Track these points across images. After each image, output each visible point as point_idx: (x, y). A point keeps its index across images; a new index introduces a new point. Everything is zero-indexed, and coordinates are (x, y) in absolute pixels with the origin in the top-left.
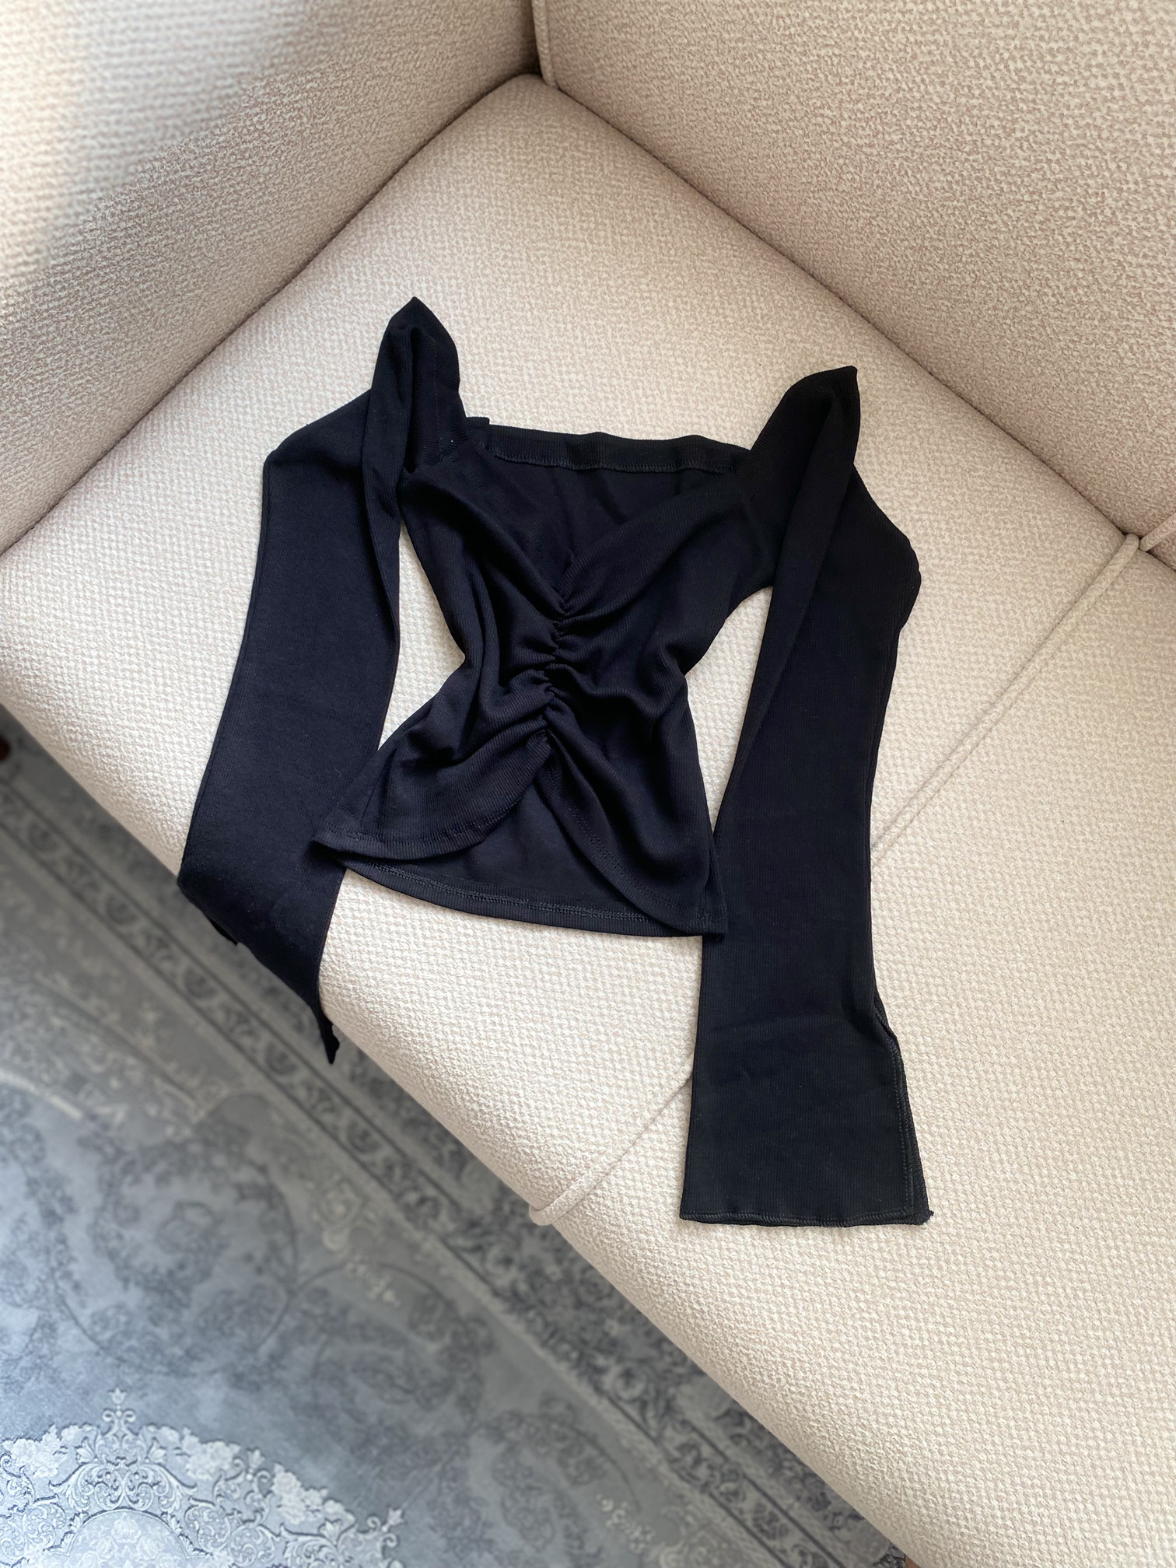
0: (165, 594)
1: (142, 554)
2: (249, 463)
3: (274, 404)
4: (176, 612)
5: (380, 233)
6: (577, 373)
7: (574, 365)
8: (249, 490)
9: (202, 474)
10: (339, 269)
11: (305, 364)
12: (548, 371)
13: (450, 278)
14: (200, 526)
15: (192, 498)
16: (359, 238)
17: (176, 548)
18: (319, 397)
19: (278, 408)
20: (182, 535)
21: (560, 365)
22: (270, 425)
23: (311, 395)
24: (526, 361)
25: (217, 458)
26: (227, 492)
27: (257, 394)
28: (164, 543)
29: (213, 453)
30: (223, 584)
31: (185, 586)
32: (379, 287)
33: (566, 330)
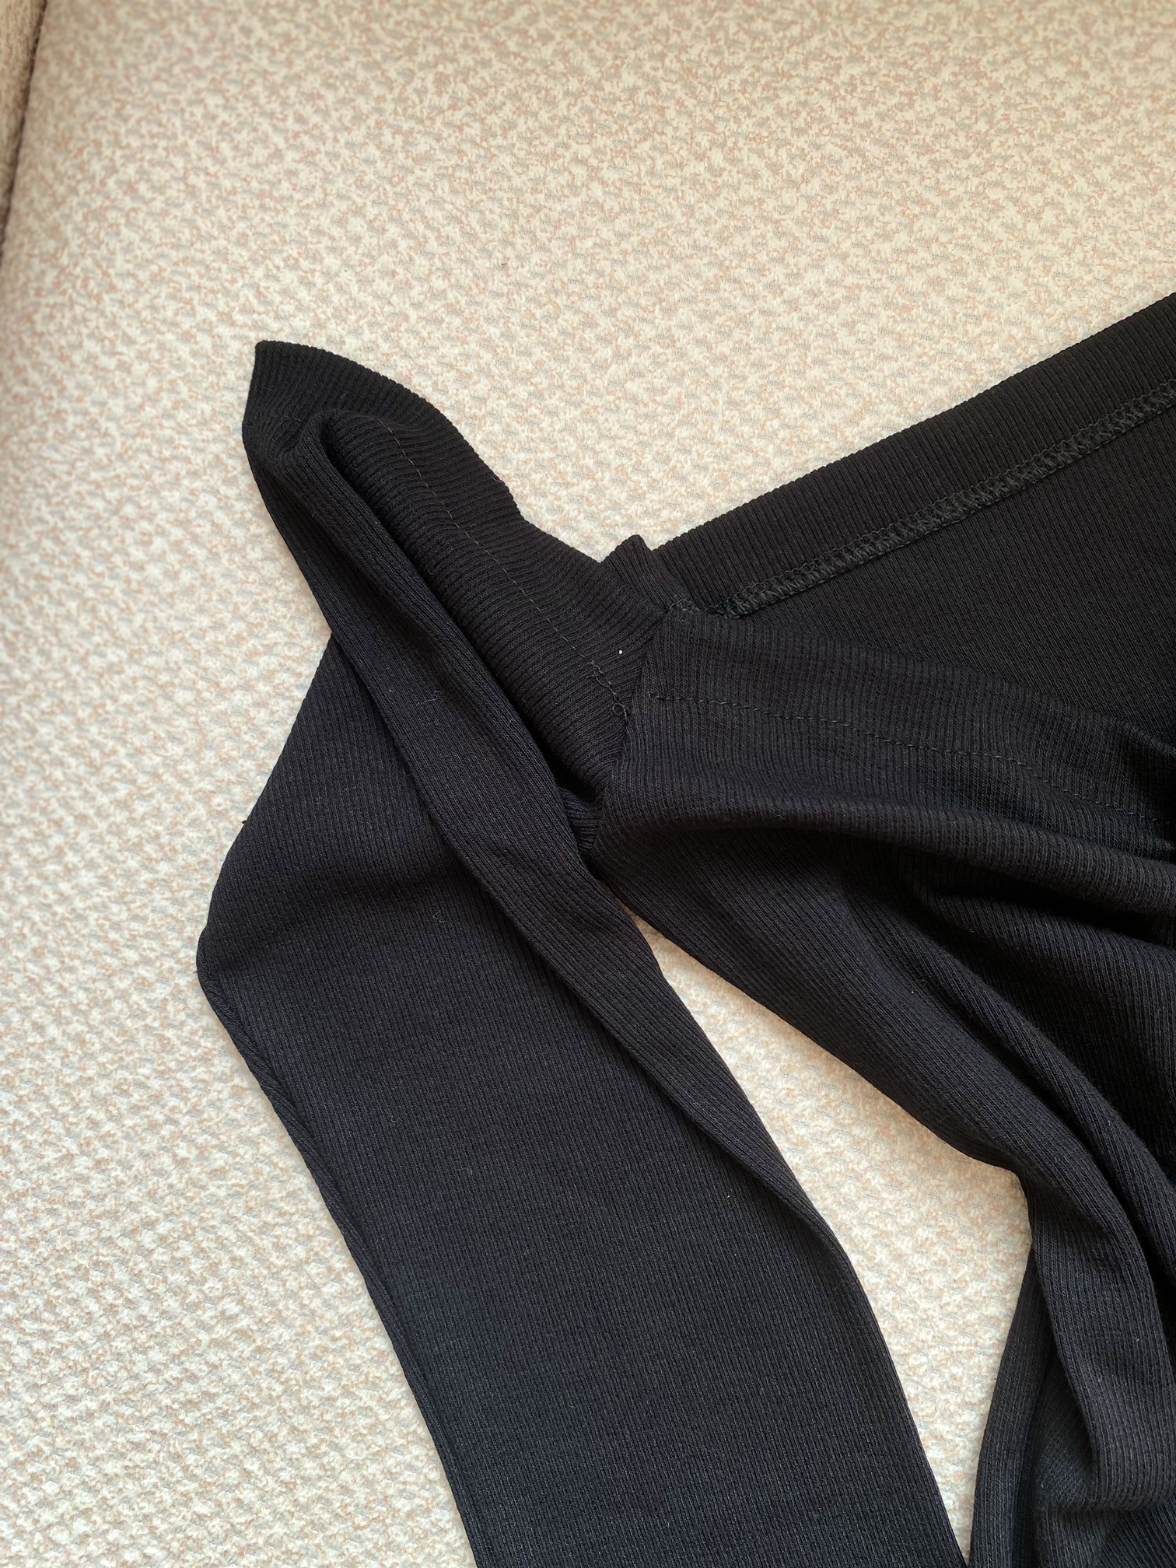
0: (177, 1446)
1: (55, 1380)
2: (161, 992)
3: (123, 805)
4: (233, 1475)
5: (98, 215)
6: (817, 265)
7: (796, 250)
8: (205, 1059)
9: (66, 1090)
10: (57, 367)
11: (134, 657)
12: (743, 305)
13: (341, 222)
14: (150, 1224)
15: (82, 1164)
16: (51, 258)
17: (126, 1316)
18: (219, 719)
19: (140, 808)
20: (120, 1275)
21: (761, 271)
22: (148, 864)
23: (198, 728)
24: (669, 311)
25: (77, 1027)
26: (157, 1099)
27: (65, 804)
28: (89, 1320)
29: (58, 1020)
30: (302, 1335)
31: (212, 1397)
32: (184, 350)
33: (716, 172)
